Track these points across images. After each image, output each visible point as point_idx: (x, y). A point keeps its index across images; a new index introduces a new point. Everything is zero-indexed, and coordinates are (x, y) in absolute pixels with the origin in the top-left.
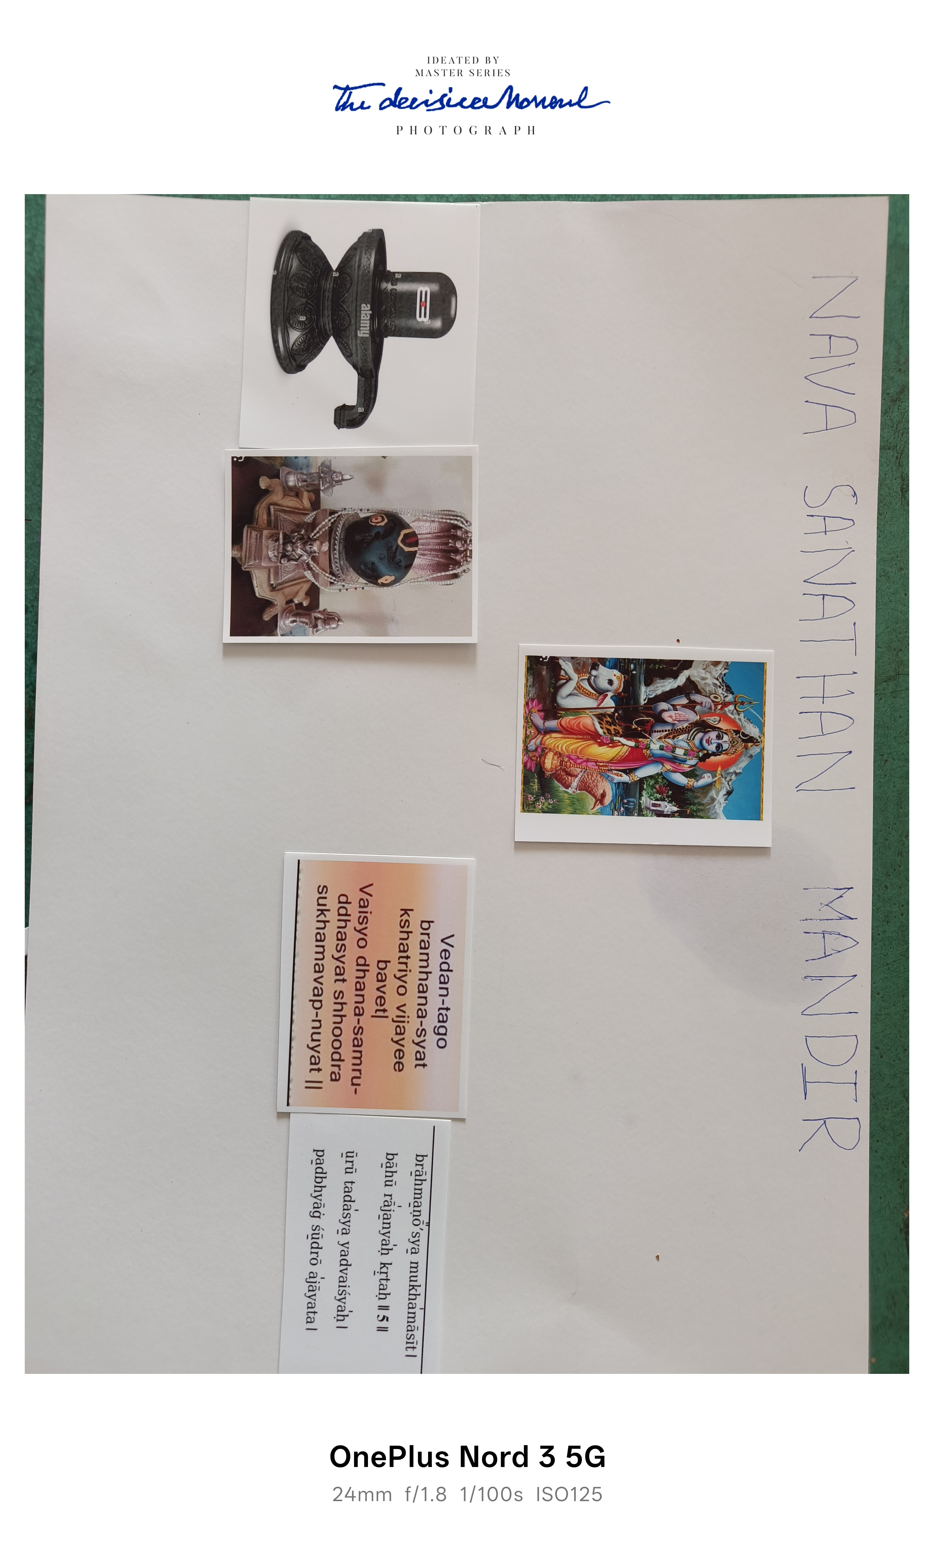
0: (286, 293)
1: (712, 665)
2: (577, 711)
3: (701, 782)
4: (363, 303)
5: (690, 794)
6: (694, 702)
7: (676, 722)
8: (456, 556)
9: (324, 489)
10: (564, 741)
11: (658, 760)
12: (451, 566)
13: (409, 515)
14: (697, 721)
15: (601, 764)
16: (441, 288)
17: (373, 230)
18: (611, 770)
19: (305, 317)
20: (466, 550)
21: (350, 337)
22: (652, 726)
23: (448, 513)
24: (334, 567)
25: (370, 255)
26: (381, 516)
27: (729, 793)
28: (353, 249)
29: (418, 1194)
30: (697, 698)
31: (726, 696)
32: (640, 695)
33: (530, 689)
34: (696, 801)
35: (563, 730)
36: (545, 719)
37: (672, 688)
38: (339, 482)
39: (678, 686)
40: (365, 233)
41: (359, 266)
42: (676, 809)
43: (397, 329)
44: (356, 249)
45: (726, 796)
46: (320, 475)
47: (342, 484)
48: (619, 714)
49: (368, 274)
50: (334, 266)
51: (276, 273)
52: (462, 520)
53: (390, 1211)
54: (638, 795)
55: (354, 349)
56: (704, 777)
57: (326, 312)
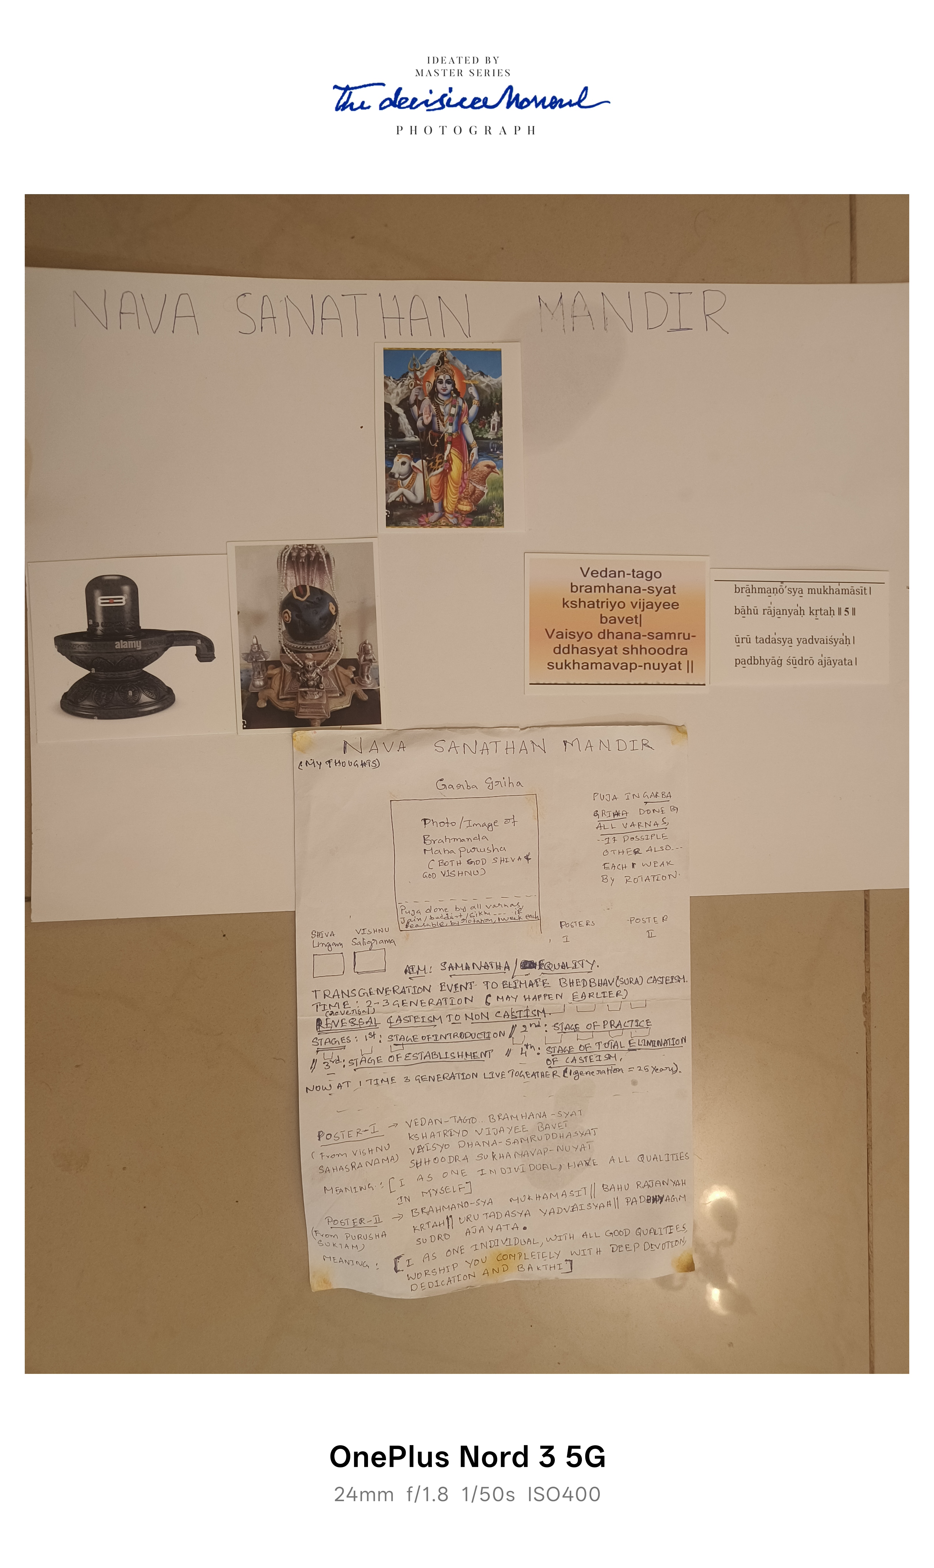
0: (112, 708)
1: (387, 388)
2: (426, 488)
3: (475, 394)
4: (115, 647)
5: (484, 403)
6: (415, 401)
7: (431, 414)
8: (312, 556)
9: (265, 658)
10: (449, 497)
11: (460, 427)
12: (320, 560)
13: (282, 593)
14: (430, 398)
15: (465, 468)
16: (97, 588)
17: (55, 645)
18: (469, 461)
19: (129, 691)
20: (307, 549)
21: (142, 655)
22: (435, 431)
23: (279, 563)
24: (324, 649)
25: (76, 645)
26: (284, 614)
27: (482, 374)
28: (72, 659)
29: (762, 590)
30: (412, 399)
31: (410, 377)
32: (412, 441)
33: (411, 523)
34: (489, 398)
35: (441, 498)
36: (433, 511)
37: (405, 417)
38: (259, 647)
39: (404, 413)
40: (58, 651)
41: (85, 653)
42: (496, 413)
43: (134, 620)
44: (72, 657)
45: (485, 376)
46: (254, 662)
47: (261, 645)
48: (427, 456)
49: (91, 645)
50: (87, 672)
51: (96, 717)
52: (284, 552)
53: (774, 610)
54: (487, 441)
55: (151, 651)
56: (472, 393)
57: (124, 675)
